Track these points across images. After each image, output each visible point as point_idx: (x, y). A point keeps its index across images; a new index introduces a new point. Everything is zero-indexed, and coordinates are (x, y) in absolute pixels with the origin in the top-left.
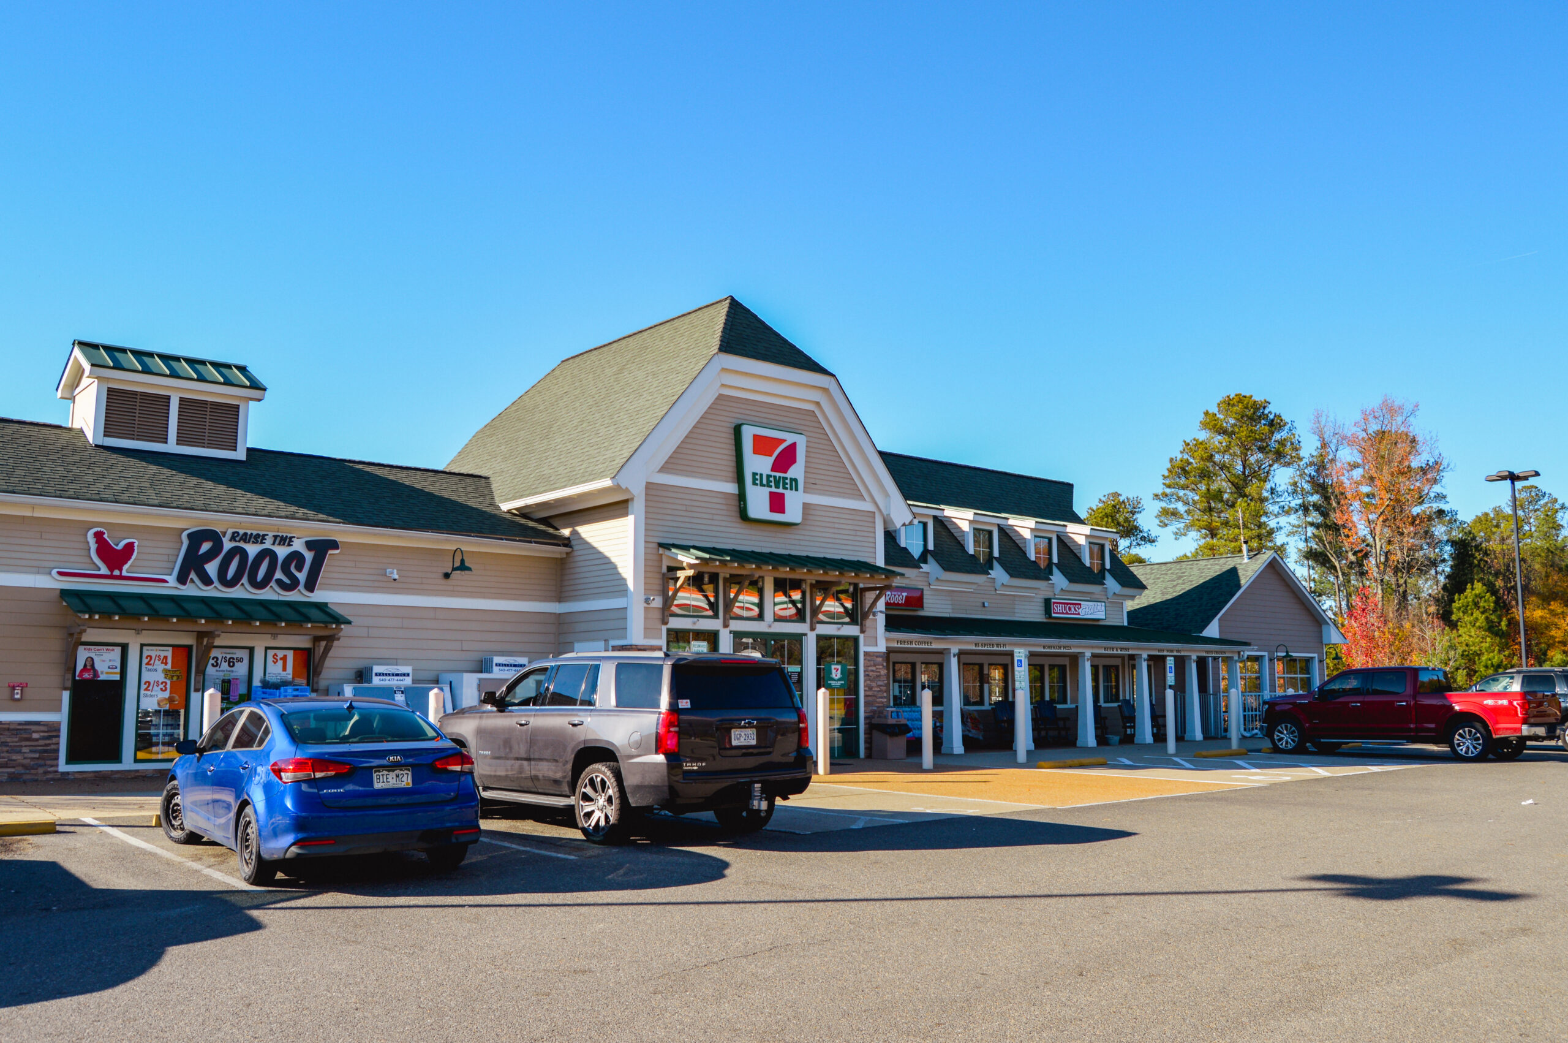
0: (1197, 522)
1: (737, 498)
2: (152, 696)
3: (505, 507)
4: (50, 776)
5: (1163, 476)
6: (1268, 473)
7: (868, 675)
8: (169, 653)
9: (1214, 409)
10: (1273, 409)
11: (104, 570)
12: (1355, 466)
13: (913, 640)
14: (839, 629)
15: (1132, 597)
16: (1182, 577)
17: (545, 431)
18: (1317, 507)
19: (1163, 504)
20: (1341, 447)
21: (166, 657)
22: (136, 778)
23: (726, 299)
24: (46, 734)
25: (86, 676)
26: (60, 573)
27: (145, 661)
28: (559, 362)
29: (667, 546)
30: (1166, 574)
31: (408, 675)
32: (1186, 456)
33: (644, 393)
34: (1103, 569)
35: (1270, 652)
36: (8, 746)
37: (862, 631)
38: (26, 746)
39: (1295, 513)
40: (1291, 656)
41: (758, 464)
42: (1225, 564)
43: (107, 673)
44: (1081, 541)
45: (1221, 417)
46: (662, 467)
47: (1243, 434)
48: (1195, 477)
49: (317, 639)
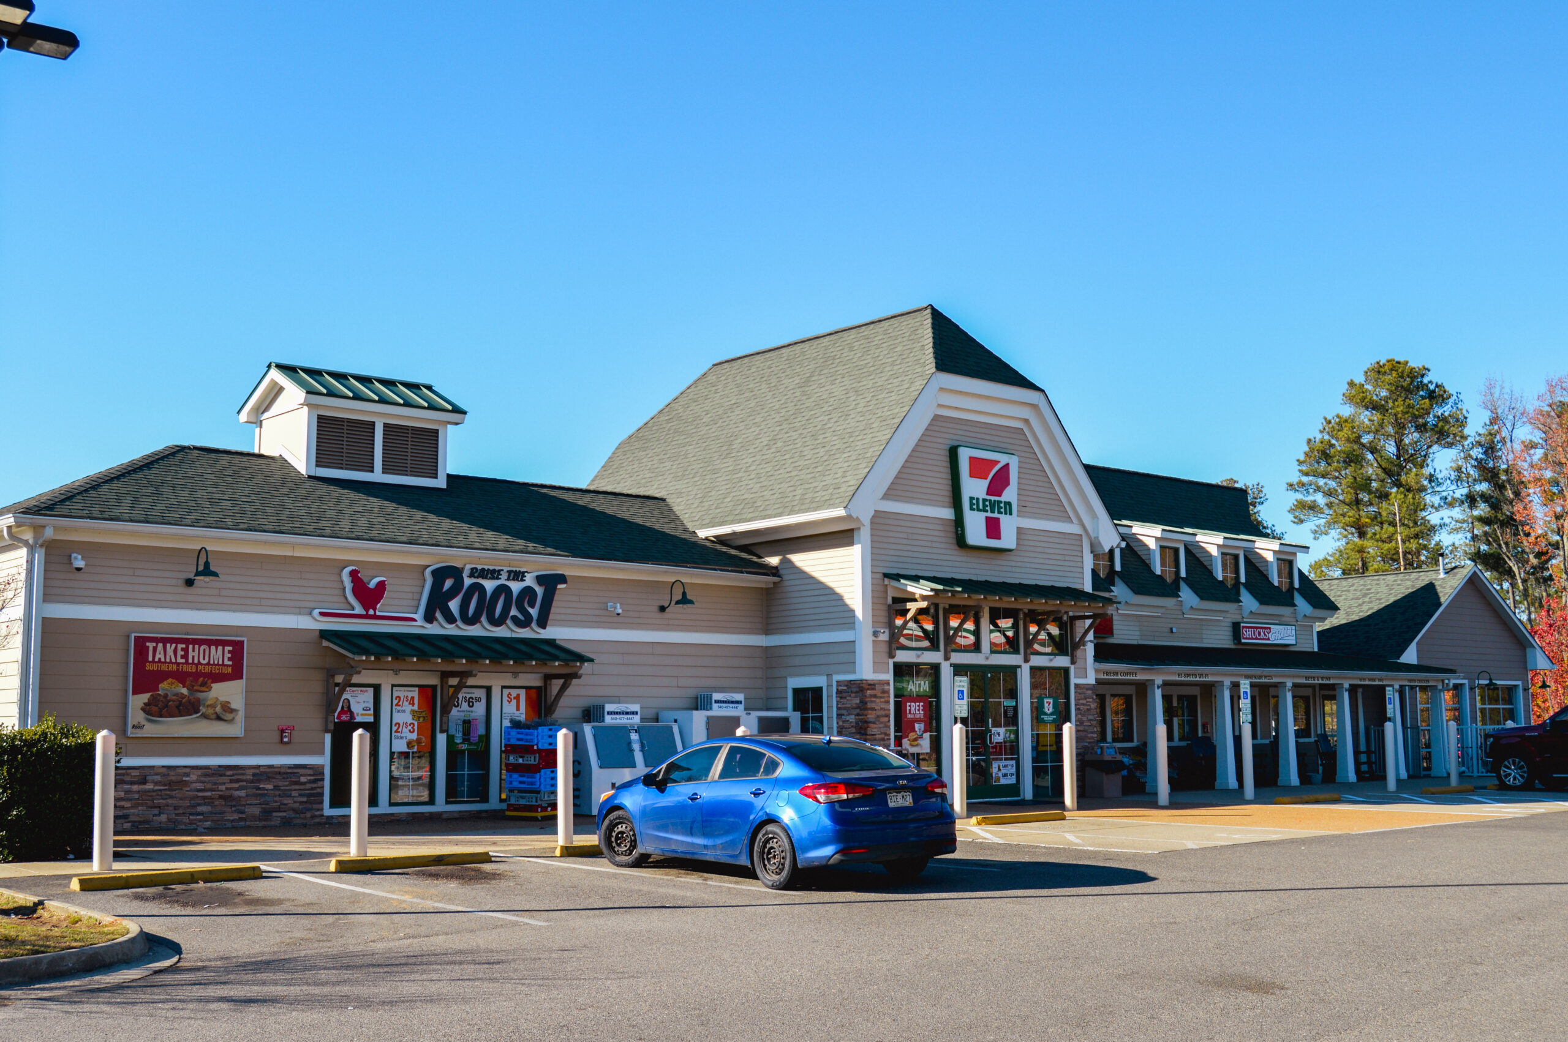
0: (1342, 518)
1: (953, 524)
2: (402, 738)
3: (702, 534)
4: (317, 820)
5: (1298, 460)
6: (1425, 456)
7: (1079, 709)
8: (415, 693)
9: (1359, 379)
10: (1432, 378)
11: (359, 610)
12: (1533, 446)
13: (1120, 671)
14: (1051, 660)
15: (1323, 619)
16: (1368, 594)
17: (724, 448)
18: (1484, 497)
19: (1299, 496)
20: (1518, 424)
21: (413, 698)
22: (392, 822)
23: (926, 308)
24: (312, 778)
25: (344, 718)
26: (322, 614)
27: (395, 702)
28: (710, 366)
29: (897, 577)
30: (1348, 591)
31: (637, 713)
32: (1327, 437)
33: (851, 412)
34: (1291, 587)
35: (1471, 681)
36: (279, 790)
37: (1073, 662)
38: (295, 790)
39: (1460, 505)
40: (1495, 684)
41: (974, 488)
42: (1417, 579)
43: (362, 715)
44: (1269, 557)
45: (1369, 387)
46: (885, 494)
47: (1399, 410)
48: (1338, 462)
49: (548, 678)
